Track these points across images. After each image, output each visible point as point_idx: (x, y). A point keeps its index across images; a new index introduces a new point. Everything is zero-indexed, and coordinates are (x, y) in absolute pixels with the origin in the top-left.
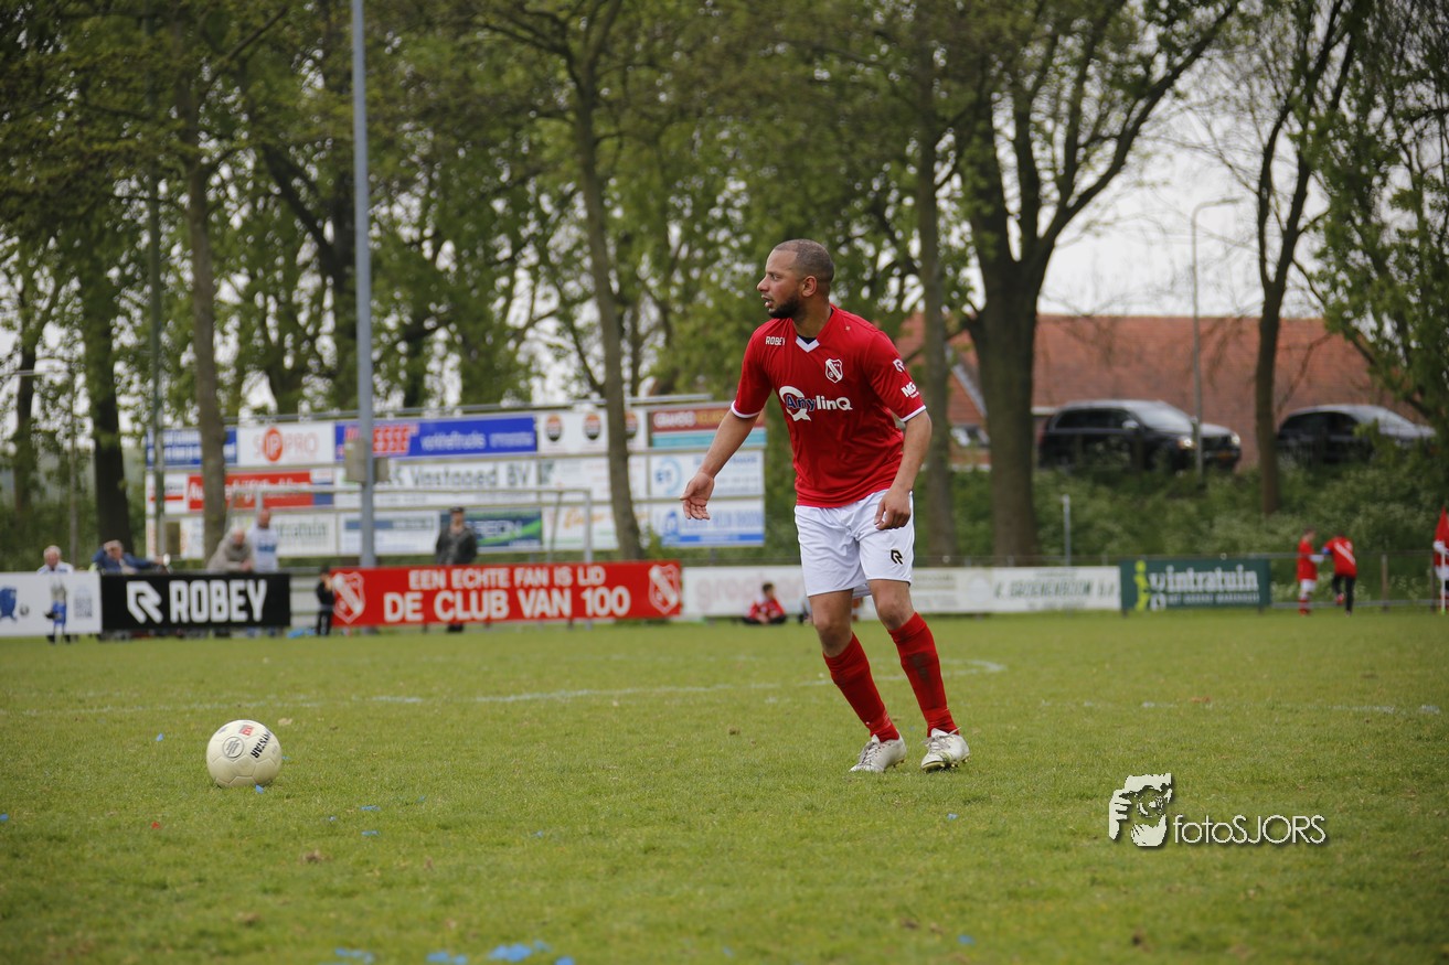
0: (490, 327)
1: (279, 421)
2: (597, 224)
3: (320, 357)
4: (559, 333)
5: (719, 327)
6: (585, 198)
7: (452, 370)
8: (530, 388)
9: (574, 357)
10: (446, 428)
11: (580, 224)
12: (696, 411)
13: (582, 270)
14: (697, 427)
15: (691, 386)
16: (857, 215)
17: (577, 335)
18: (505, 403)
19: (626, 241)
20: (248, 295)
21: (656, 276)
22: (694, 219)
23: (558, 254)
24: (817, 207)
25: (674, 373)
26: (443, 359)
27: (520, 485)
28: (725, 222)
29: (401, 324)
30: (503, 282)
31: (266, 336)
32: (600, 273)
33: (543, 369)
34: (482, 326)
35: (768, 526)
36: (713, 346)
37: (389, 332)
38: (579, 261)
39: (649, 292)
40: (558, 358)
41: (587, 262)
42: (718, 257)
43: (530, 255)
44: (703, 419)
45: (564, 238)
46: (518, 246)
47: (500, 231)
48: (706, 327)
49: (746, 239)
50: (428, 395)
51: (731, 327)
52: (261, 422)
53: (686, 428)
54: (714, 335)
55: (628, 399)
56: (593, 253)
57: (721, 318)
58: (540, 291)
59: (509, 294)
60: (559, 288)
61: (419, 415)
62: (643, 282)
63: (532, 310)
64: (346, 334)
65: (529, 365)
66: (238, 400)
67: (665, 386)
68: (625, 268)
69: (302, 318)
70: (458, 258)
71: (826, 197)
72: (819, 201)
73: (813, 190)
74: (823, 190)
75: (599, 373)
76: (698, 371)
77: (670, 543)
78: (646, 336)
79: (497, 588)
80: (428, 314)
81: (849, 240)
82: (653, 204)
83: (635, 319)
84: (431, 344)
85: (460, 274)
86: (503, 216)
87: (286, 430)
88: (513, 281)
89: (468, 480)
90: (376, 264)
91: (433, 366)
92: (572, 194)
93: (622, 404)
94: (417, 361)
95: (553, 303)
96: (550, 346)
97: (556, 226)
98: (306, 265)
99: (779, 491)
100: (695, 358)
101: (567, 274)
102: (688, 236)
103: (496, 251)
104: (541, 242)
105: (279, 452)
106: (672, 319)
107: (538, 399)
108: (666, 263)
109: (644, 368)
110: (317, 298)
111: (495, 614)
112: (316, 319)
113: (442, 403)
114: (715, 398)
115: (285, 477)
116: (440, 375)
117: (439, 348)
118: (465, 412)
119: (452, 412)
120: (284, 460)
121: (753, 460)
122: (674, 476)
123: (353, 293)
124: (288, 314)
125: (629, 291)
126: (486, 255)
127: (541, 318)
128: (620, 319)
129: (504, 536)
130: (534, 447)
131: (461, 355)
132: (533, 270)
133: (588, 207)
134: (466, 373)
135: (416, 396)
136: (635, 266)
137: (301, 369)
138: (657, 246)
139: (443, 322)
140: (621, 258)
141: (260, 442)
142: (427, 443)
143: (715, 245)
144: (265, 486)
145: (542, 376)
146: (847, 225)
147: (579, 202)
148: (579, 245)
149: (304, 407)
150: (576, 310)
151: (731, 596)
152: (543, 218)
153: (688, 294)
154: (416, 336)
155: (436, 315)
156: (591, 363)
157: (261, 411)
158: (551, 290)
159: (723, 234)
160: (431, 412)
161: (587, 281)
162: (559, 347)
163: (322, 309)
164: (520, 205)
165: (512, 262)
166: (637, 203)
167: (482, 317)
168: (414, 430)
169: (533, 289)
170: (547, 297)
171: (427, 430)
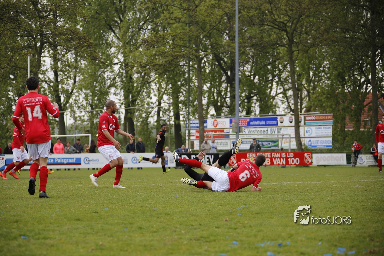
0: (267, 96)
1: (217, 118)
2: (293, 72)
3: (226, 103)
4: (283, 97)
5: (322, 96)
6: (289, 66)
7: (257, 106)
8: (276, 110)
9: (286, 103)
10: (256, 120)
11: (288, 72)
12: (316, 116)
13: (289, 82)
14: (316, 120)
15: (315, 110)
16: (356, 69)
17: (287, 98)
18: (270, 114)
19: (299, 75)
20: (210, 88)
21: (306, 84)
22: (316, 70)
23: (283, 79)
24: (346, 67)
25: (311, 107)
26: (255, 103)
27: (273, 133)
28: (324, 71)
29: (245, 95)
30: (270, 85)
31: (214, 98)
32: (293, 83)
33: (279, 106)
34: (265, 96)
35: (333, 143)
36: (320, 101)
37: (243, 97)
38: (288, 80)
39: (305, 88)
40: (282, 103)
41: (290, 81)
42: (322, 79)
43: (276, 79)
44: (317, 118)
45: (284, 75)
46: (274, 77)
47: (269, 73)
48: (319, 96)
49: (329, 75)
50: (252, 112)
51: (325, 96)
52: (213, 118)
53: (314, 120)
54: (320, 98)
55: (299, 113)
56: (292, 78)
57: (322, 94)
58: (278, 88)
59: (271, 88)
60: (283, 87)
61: (250, 116)
62: (303, 85)
63: (277, 92)
64: (233, 97)
65: (276, 105)
66: (207, 113)
67: (308, 110)
68: (299, 82)
69: (223, 94)
70: (259, 80)
71: (348, 65)
72: (346, 66)
73: (345, 64)
74: (348, 63)
75: (293, 107)
76: (316, 107)
77: (309, 147)
78: (304, 98)
79: (268, 158)
80: (252, 93)
81: (354, 75)
82: (306, 67)
83: (301, 94)
84: (253, 100)
85: (260, 83)
86: (270, 70)
87: (218, 120)
88: (272, 85)
89: (261, 132)
90: (240, 81)
91: (253, 105)
92: (287, 64)
93: (298, 114)
94: (249, 104)
95: (282, 90)
96: (281, 100)
97: (282, 72)
98: (224, 81)
99: (336, 135)
100: (316, 103)
101: (285, 83)
102: (314, 75)
103: (268, 78)
104: (279, 76)
105: (217, 125)
106: (310, 94)
107: (278, 113)
108: (309, 81)
109: (303, 106)
110: (226, 89)
111: (267, 164)
112: (226, 94)
113: (255, 114)
114: (320, 113)
115: (218, 131)
116: (255, 107)
117: (254, 101)
118: (260, 116)
119: (258, 116)
120: (218, 127)
121: (330, 128)
122: (310, 132)
123: (235, 88)
124: (219, 93)
125: (300, 87)
126: (266, 79)
127: (279, 94)
128: (298, 94)
129: (269, 146)
130: (277, 124)
131: (259, 103)
132: (277, 82)
133: (290, 68)
134: (261, 107)
135: (249, 112)
136: (302, 82)
137: (222, 106)
138: (307, 77)
139: (255, 95)
140: (298, 80)
141: (212, 123)
142: (252, 123)
143: (321, 76)
144: (213, 133)
145: (279, 108)
146: (353, 72)
147: (288, 66)
148: (288, 77)
149: (223, 115)
150: (287, 92)
151: (324, 161)
152: (279, 70)
153: (314, 88)
154: (249, 98)
155: (254, 93)
156: (291, 105)
157: (213, 115)
158: (281, 87)
159: (323, 74)
160: (252, 116)
161: (290, 85)
162: (283, 101)
163: (227, 91)
164: (274, 67)
165: (272, 80)
166: (302, 66)
167: (265, 93)
168: (248, 120)
169: (277, 87)
170: (280, 89)
171: (251, 120)
